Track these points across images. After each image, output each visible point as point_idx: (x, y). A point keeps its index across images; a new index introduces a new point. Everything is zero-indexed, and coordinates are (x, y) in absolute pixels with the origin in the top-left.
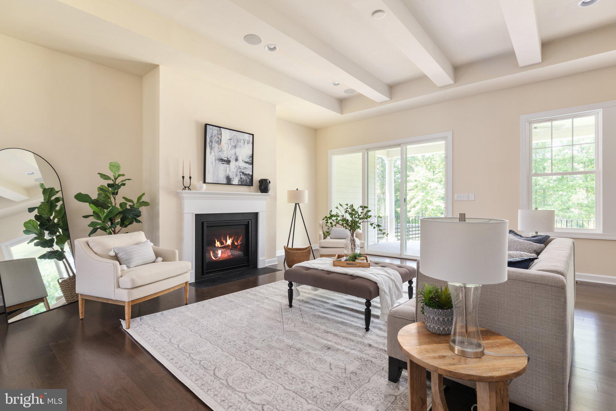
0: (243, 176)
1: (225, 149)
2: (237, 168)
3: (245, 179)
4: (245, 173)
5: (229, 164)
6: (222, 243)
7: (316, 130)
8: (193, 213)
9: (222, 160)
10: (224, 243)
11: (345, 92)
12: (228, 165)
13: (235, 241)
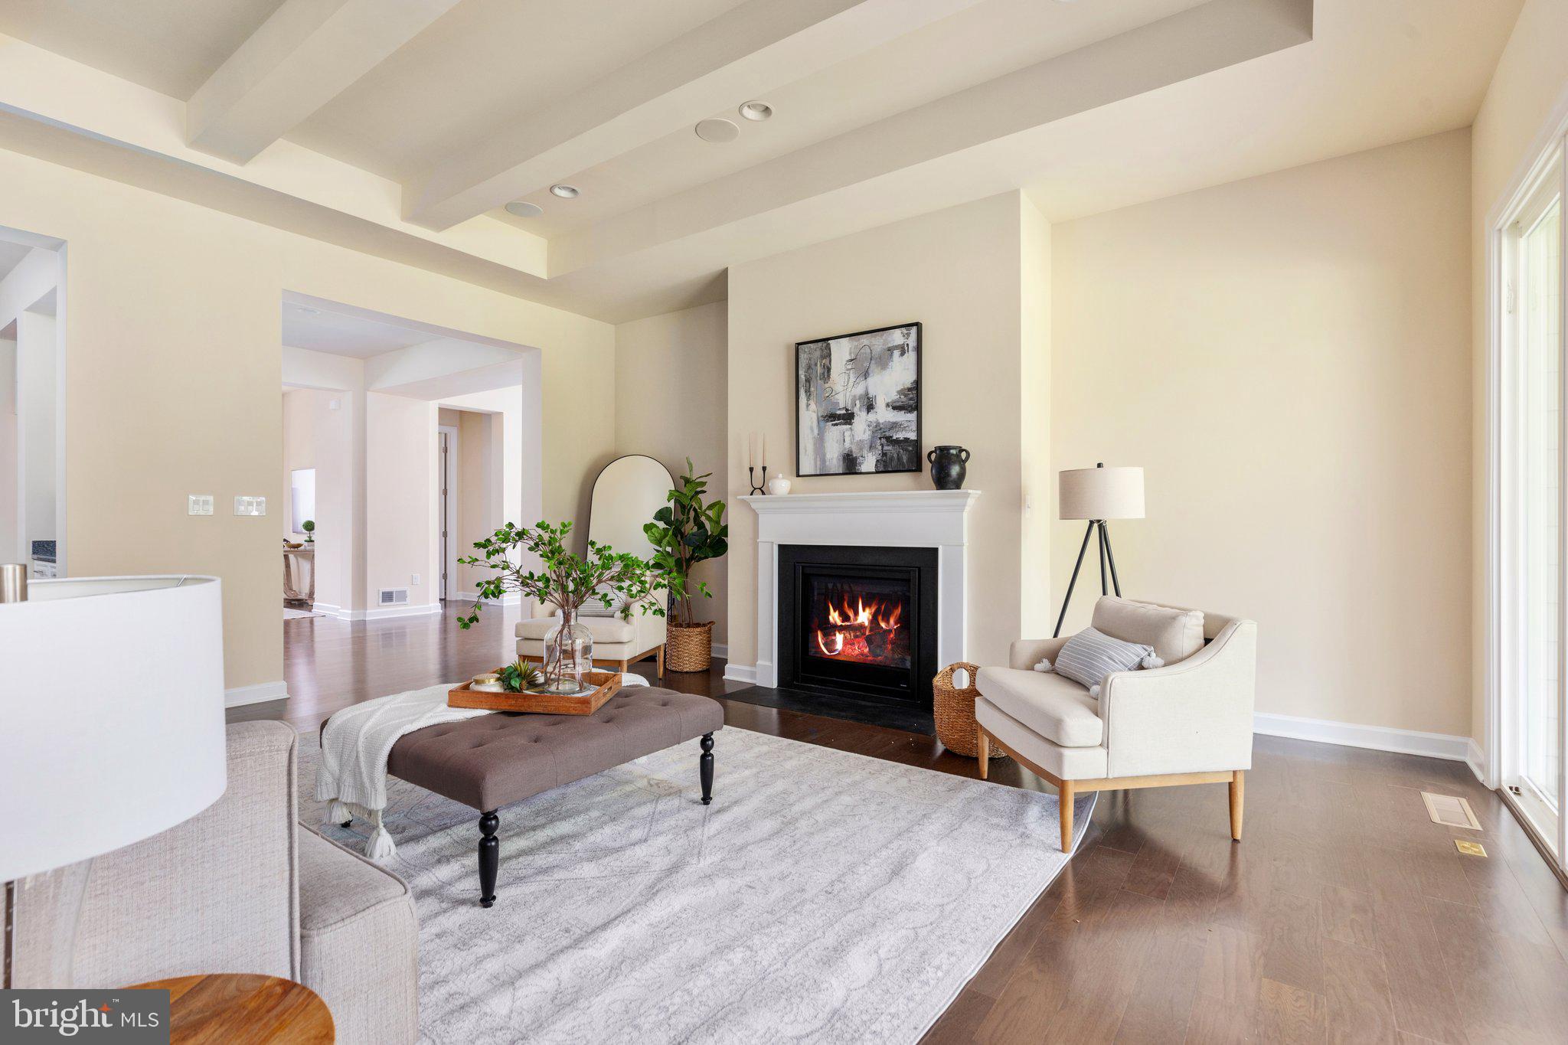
0: (890, 448)
1: (841, 388)
2: (872, 430)
3: (895, 456)
4: (894, 438)
5: (850, 424)
6: (845, 617)
7: (1468, 128)
8: (772, 542)
9: (833, 417)
10: (850, 617)
12: (848, 426)
13: (880, 618)
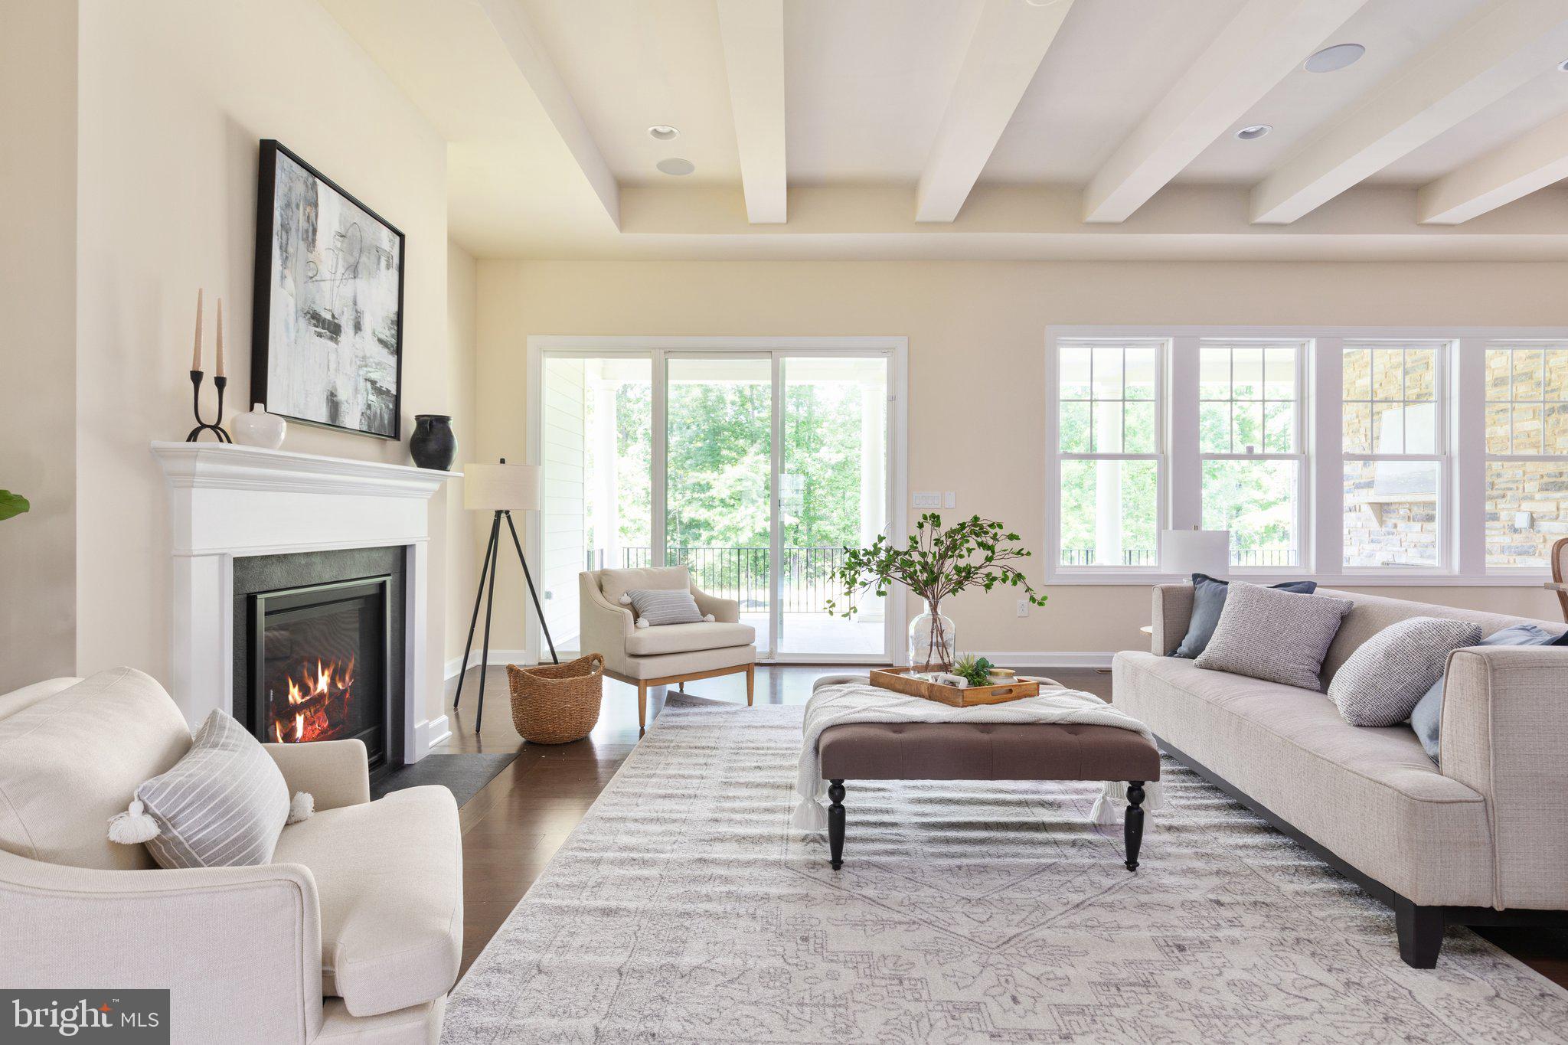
0: (374, 399)
1: (328, 276)
2: (358, 363)
3: (378, 412)
4: (378, 385)
5: (336, 342)
6: (305, 690)
7: (477, 259)
8: (224, 554)
9: (315, 318)
10: (310, 688)
11: (662, 166)
12: (334, 345)
13: (337, 678)
